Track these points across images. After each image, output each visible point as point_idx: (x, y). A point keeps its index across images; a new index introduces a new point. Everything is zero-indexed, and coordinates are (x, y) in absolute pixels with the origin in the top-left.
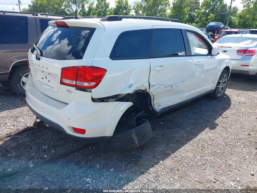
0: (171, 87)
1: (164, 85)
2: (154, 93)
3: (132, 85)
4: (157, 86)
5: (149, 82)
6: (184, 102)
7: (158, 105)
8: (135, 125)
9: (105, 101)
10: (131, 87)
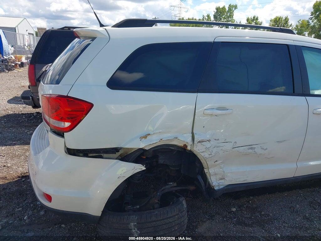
0: (251, 148)
1: (233, 142)
2: (206, 155)
3: (149, 134)
4: (213, 143)
5: (193, 133)
6: (286, 179)
7: (218, 177)
8: (156, 206)
9: (91, 155)
10: (145, 137)
